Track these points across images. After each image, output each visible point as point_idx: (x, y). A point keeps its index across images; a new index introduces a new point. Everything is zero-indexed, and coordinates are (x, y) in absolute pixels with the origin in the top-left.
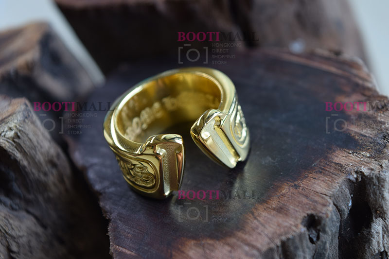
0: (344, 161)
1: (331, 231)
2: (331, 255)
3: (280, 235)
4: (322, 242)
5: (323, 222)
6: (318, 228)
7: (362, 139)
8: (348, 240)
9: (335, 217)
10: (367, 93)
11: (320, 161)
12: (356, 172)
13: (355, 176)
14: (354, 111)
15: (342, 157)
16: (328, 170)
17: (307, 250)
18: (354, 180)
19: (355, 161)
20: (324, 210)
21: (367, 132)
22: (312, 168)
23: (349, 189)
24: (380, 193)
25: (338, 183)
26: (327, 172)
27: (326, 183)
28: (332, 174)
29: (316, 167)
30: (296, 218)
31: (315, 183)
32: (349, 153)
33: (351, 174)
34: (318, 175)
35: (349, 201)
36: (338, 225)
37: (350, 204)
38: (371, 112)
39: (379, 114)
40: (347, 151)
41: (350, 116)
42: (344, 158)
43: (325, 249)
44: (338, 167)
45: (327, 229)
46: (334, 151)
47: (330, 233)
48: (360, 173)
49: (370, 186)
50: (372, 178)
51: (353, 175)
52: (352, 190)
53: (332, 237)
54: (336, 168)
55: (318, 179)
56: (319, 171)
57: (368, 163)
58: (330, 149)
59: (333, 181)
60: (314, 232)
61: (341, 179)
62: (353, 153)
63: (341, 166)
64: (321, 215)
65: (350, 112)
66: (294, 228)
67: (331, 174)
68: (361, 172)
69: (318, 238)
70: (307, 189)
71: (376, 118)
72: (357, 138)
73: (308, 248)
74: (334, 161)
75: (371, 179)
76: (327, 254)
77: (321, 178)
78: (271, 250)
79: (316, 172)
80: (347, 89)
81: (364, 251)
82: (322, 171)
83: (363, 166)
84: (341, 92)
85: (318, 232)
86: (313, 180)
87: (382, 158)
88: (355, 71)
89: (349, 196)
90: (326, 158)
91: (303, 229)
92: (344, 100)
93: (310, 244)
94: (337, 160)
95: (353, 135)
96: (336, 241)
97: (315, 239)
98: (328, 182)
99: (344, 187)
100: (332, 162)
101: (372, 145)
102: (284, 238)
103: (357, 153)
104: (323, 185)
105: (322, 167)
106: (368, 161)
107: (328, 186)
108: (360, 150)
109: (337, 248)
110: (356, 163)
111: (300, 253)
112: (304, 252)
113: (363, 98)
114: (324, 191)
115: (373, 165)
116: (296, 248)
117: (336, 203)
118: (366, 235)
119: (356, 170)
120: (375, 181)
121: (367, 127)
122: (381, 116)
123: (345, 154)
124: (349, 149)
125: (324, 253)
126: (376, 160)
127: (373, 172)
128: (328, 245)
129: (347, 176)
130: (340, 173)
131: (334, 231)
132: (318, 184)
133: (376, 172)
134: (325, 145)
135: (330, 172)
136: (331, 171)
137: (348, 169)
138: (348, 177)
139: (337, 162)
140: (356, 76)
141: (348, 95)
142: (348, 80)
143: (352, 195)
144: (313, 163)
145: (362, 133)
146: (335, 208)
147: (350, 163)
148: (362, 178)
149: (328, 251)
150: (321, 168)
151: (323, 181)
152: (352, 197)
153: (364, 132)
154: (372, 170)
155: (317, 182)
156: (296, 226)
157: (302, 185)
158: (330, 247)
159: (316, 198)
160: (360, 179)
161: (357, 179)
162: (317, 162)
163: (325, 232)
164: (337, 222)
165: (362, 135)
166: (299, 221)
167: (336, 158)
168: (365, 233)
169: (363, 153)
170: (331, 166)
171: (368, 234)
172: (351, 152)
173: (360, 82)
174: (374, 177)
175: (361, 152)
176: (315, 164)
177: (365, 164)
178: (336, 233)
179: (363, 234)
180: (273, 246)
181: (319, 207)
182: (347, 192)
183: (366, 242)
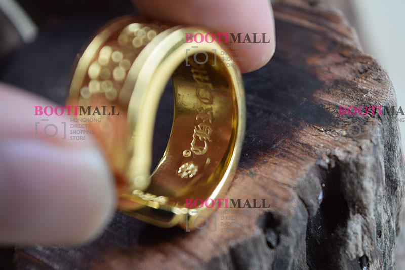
0: (313, 141)
1: (296, 232)
2: (296, 262)
3: (228, 239)
4: (284, 246)
5: (284, 222)
6: (279, 228)
7: (337, 113)
8: (319, 242)
9: (300, 215)
10: (346, 53)
11: (284, 142)
12: (329, 156)
13: (327, 161)
14: (329, 76)
15: (311, 136)
16: (293, 152)
17: (264, 258)
18: (326, 166)
19: (328, 141)
20: (286, 206)
21: (345, 103)
22: (273, 150)
23: (320, 178)
24: (359, 183)
25: (305, 170)
26: (292, 156)
27: (290, 170)
28: (299, 158)
29: (278, 149)
30: (250, 217)
31: (275, 170)
32: (321, 131)
33: (322, 158)
34: (280, 160)
35: (319, 193)
36: (305, 223)
37: (321, 197)
38: (350, 77)
39: (361, 80)
40: (318, 128)
41: (324, 82)
42: (314, 137)
43: (287, 254)
44: (306, 149)
45: (290, 230)
46: (302, 128)
47: (294, 234)
48: (333, 157)
49: (346, 174)
50: (349, 164)
51: (324, 160)
52: (323, 178)
53: (297, 240)
54: (303, 151)
55: (280, 165)
56: (281, 154)
57: (344, 144)
58: (297, 125)
59: (298, 168)
60: (273, 234)
61: (308, 166)
62: (325, 131)
63: (310, 147)
64: (281, 213)
65: (324, 77)
66: (246, 231)
67: (296, 158)
68: (335, 156)
69: (279, 241)
70: (265, 177)
71: (356, 84)
72: (331, 110)
73: (266, 254)
74: (301, 141)
75: (347, 165)
76: (291, 262)
77: (284, 164)
78: (215, 260)
79: (278, 156)
80: (322, 47)
81: (338, 257)
82: (285, 155)
83: (337, 148)
84: (314, 51)
85: (278, 234)
86: (273, 166)
87: (361, 137)
88: (332, 25)
89: (319, 186)
90: (291, 137)
91: (257, 232)
92: (316, 61)
93: (267, 250)
94: (304, 140)
95: (326, 106)
96: (303, 244)
97: (274, 243)
98: (293, 169)
99: (312, 175)
100: (299, 142)
101: (350, 120)
102: (232, 244)
103: (330, 130)
104: (286, 173)
105: (286, 149)
106: (344, 142)
107: (293, 174)
108: (334, 126)
109: (305, 253)
110: (328, 143)
111: (255, 261)
112: (260, 260)
113: (342, 59)
114: (287, 180)
115: (350, 146)
116: (250, 256)
117: (301, 196)
118: (341, 236)
119: (328, 153)
120: (353, 167)
121: (344, 97)
122: (362, 82)
123: (316, 132)
124: (320, 125)
125: (286, 261)
126: (354, 140)
127: (350, 156)
128: (291, 250)
129: (316, 161)
130: (308, 157)
131: (299, 232)
132: (279, 172)
133: (354, 156)
134: (291, 120)
135: (296, 156)
136: (297, 154)
137: (318, 152)
138: (318, 163)
139: (304, 143)
140: (333, 31)
141: (322, 55)
142: (324, 35)
143: (324, 185)
144: (274, 144)
145: (339, 104)
146: (300, 202)
147: (322, 143)
148: (336, 163)
149: (293, 257)
150: (284, 150)
151: (286, 167)
152: (323, 188)
153: (341, 103)
154: (349, 152)
155: (278, 168)
156: (249, 227)
157: (259, 173)
158: (294, 252)
159: (277, 190)
160: (333, 165)
161: (329, 165)
162: (280, 142)
163: (287, 233)
164: (304, 220)
165: (337, 107)
166: (253, 221)
167: (303, 138)
168: (340, 233)
169: (338, 131)
170: (296, 148)
171: (343, 235)
172: (323, 129)
173: (339, 39)
174: (351, 163)
175: (336, 130)
176: (278, 145)
177: (340, 145)
178: (302, 234)
179: (337, 235)
180: (218, 254)
181: (280, 202)
182: (317, 181)
183: (341, 245)
